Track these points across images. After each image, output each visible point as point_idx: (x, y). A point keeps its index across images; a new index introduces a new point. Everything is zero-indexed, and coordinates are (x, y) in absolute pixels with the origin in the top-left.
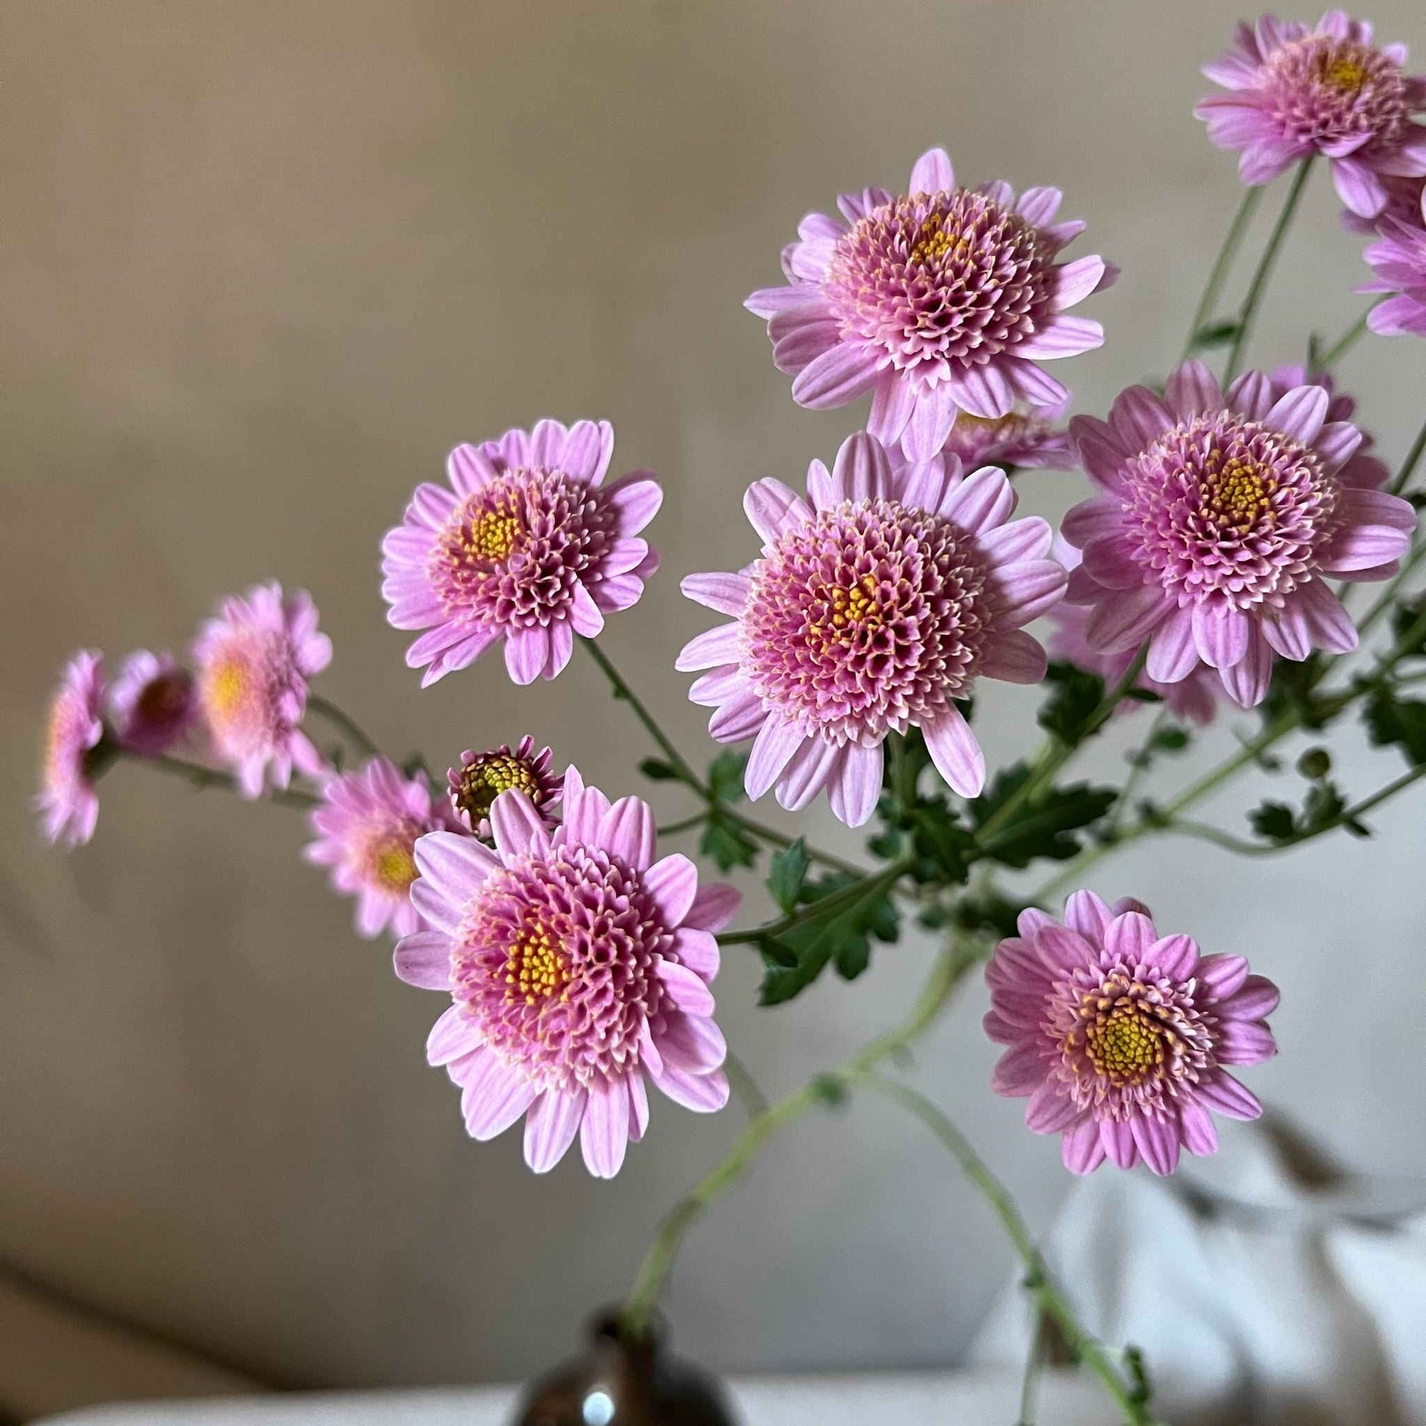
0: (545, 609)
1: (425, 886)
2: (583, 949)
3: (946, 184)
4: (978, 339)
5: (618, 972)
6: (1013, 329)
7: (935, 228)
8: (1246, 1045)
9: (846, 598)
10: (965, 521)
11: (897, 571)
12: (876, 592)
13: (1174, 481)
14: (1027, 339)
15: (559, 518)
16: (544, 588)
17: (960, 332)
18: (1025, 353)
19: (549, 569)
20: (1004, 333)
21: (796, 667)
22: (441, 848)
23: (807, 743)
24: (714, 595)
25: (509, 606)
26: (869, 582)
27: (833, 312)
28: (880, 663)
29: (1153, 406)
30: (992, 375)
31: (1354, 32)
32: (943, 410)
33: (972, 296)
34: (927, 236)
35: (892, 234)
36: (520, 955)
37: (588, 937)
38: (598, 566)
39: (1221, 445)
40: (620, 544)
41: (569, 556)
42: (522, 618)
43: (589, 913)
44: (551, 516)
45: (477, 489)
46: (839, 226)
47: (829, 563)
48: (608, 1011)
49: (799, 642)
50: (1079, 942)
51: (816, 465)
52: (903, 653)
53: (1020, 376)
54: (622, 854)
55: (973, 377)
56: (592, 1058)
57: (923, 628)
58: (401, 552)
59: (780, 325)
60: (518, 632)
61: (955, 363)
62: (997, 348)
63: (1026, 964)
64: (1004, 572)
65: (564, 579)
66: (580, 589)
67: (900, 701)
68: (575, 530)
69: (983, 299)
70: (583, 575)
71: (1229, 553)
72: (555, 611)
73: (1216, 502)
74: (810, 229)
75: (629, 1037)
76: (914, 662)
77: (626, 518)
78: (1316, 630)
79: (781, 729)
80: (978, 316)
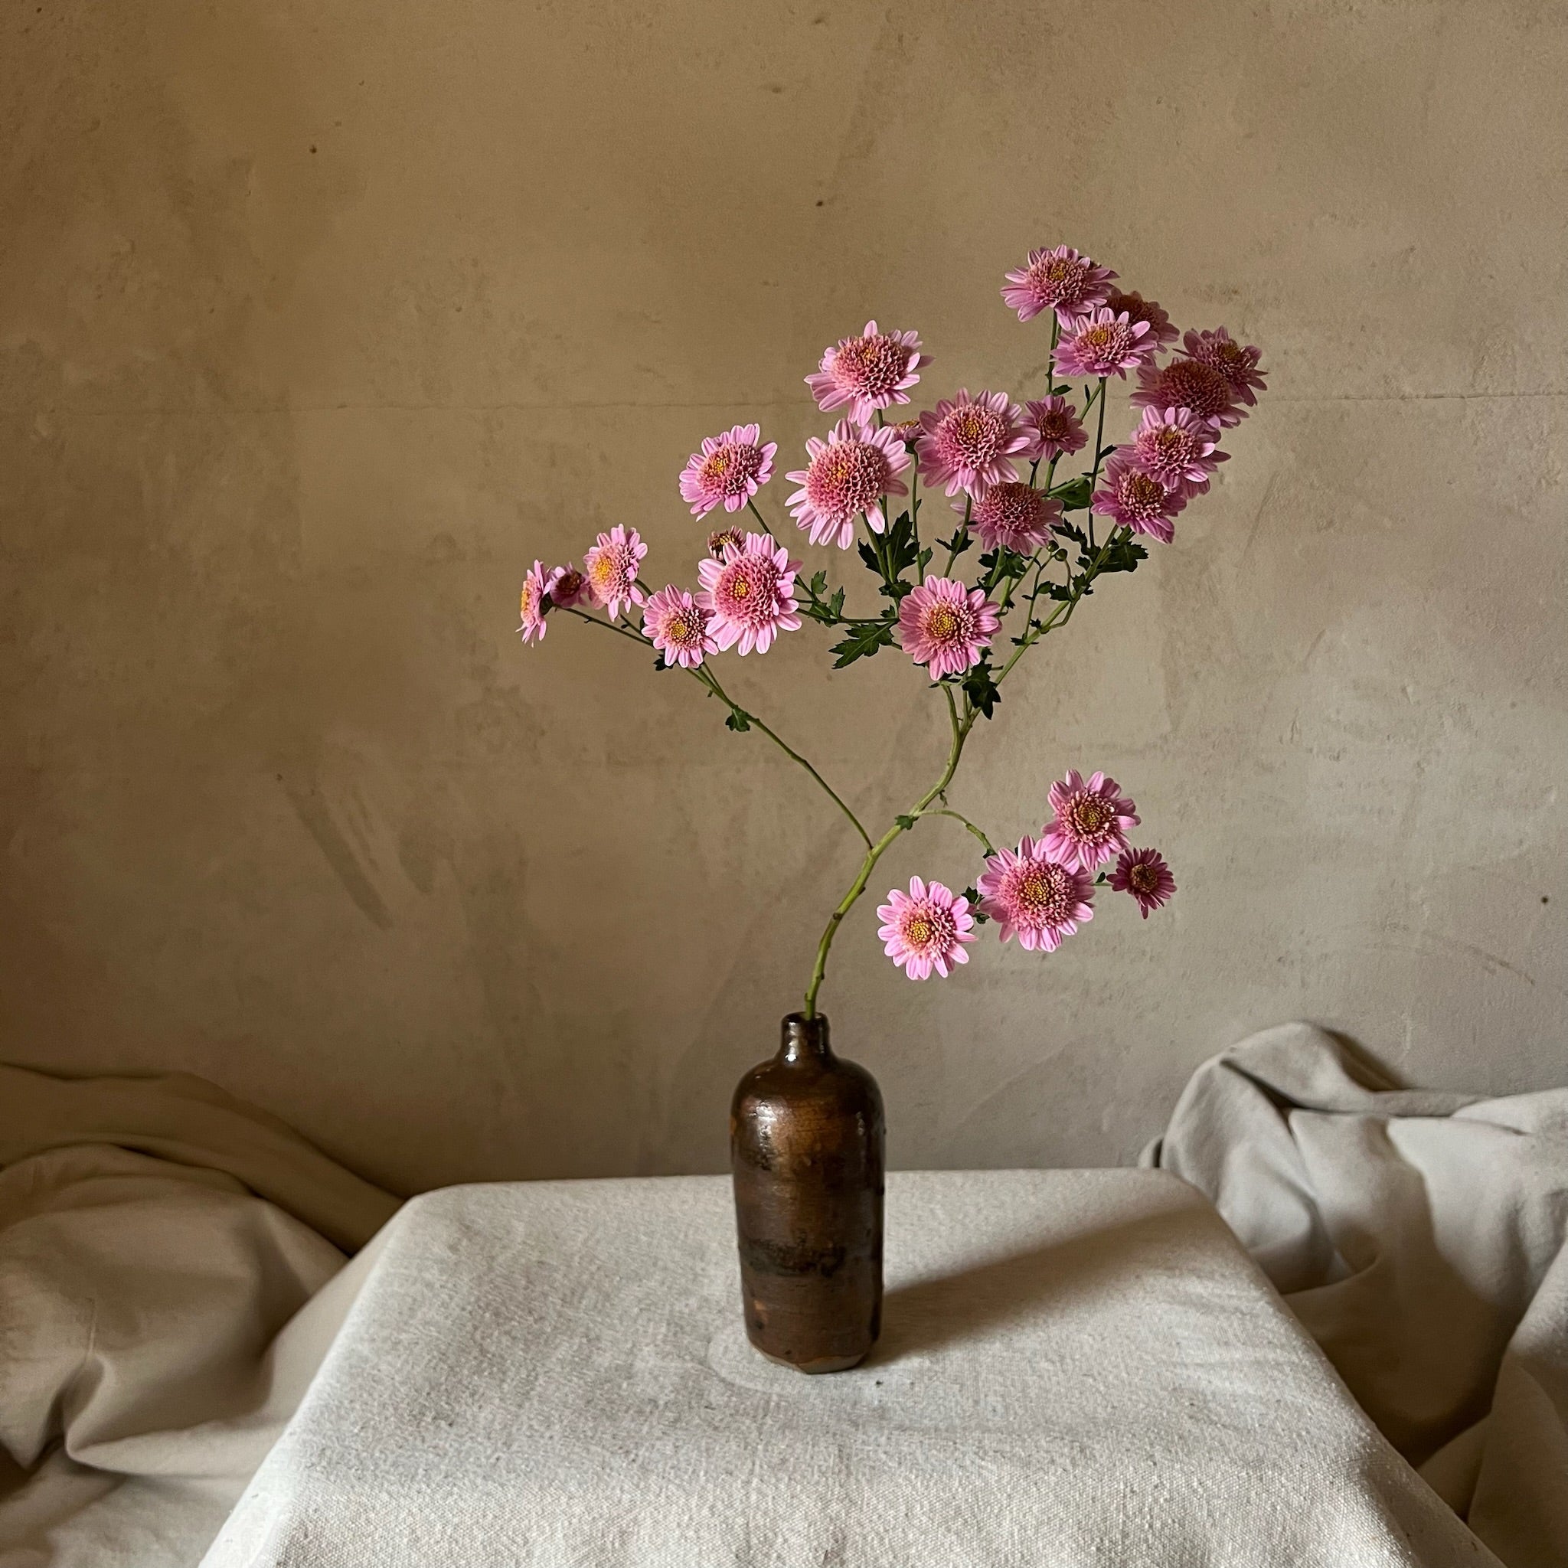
0: (738, 488)
1: (703, 577)
2: (754, 580)
3: (875, 332)
4: (879, 384)
5: (765, 586)
6: (892, 380)
7: (866, 348)
8: (988, 623)
9: (837, 470)
10: (879, 446)
11: (852, 459)
12: (846, 467)
13: (948, 427)
14: (897, 383)
15: (741, 455)
16: (737, 480)
17: (873, 382)
18: (897, 388)
19: (739, 472)
20: (888, 382)
21: (822, 495)
22: (707, 564)
23: (829, 522)
24: (797, 478)
25: (726, 487)
26: (844, 464)
27: (833, 380)
28: (848, 489)
29: (949, 405)
30: (886, 396)
31: (1071, 254)
32: (870, 407)
33: (876, 370)
34: (863, 351)
35: (851, 351)
36: (734, 586)
37: (755, 575)
38: (756, 471)
39: (967, 415)
40: (763, 464)
41: (746, 468)
42: (730, 491)
43: (755, 568)
44: (739, 456)
45: (712, 452)
46: (837, 349)
47: (831, 459)
48: (762, 596)
49: (823, 486)
50: (928, 593)
51: (831, 432)
52: (855, 485)
53: (896, 396)
54: (765, 553)
55: (879, 397)
56: (758, 613)
57: (861, 476)
58: (687, 479)
59: (815, 386)
60: (729, 496)
61: (873, 393)
62: (887, 387)
63: (913, 604)
64: (890, 460)
65: (744, 476)
66: (750, 479)
67: (855, 501)
68: (748, 460)
69: (880, 370)
70: (752, 475)
71: (967, 449)
72: (742, 488)
73: (963, 433)
74: (828, 353)
75: (769, 606)
76: (858, 487)
77: (765, 456)
78: (1001, 474)
79: (820, 520)
80: (879, 377)
